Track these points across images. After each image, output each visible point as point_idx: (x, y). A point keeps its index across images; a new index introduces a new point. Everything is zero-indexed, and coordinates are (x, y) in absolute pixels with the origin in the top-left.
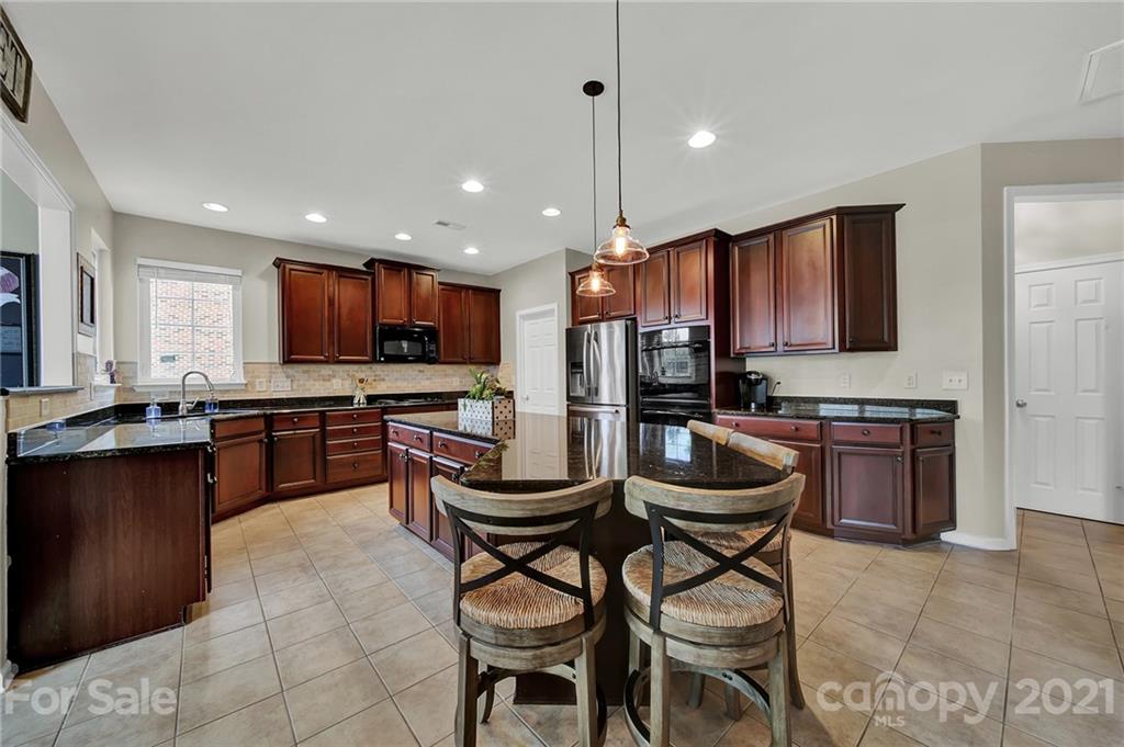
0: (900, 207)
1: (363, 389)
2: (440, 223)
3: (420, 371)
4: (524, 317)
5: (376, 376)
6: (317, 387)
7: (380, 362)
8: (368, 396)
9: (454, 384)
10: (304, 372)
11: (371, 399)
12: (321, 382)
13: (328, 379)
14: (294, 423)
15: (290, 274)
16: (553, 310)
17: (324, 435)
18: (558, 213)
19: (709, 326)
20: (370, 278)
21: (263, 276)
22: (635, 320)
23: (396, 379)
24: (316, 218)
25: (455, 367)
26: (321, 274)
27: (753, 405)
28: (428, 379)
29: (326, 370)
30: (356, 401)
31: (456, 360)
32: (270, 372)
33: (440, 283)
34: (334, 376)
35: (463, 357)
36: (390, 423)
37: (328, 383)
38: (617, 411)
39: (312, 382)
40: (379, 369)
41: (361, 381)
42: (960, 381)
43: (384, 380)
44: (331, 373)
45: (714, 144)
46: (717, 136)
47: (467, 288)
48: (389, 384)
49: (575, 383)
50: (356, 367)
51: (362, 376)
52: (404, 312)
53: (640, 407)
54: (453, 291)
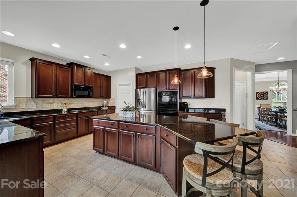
0: (216, 68)
1: (66, 107)
2: (103, 55)
3: (85, 100)
4: (119, 85)
5: (70, 102)
6: (48, 106)
7: (74, 97)
8: (68, 109)
9: (96, 104)
10: (42, 101)
11: (69, 110)
12: (49, 105)
13: (52, 103)
14: (43, 120)
15: (39, 64)
16: (131, 84)
17: (55, 124)
18: (141, 57)
19: (177, 91)
20: (70, 69)
21: (24, 63)
22: (156, 88)
23: (77, 103)
24: (56, 45)
25: (96, 99)
26: (52, 65)
27: (185, 110)
28: (88, 103)
29: (51, 100)
30: (63, 111)
31: (98, 97)
32: (27, 101)
33: (94, 73)
34: (55, 102)
35: (100, 96)
36: (94, 119)
37: (52, 105)
38: (152, 112)
39: (45, 104)
40: (71, 100)
41: (65, 104)
42: (226, 105)
43: (73, 103)
44: (53, 101)
45: (191, 47)
46: (192, 46)
47: (102, 75)
48: (75, 105)
49: (138, 104)
50: (63, 99)
51: (65, 102)
52: (83, 81)
53: (158, 111)
54: (98, 76)
